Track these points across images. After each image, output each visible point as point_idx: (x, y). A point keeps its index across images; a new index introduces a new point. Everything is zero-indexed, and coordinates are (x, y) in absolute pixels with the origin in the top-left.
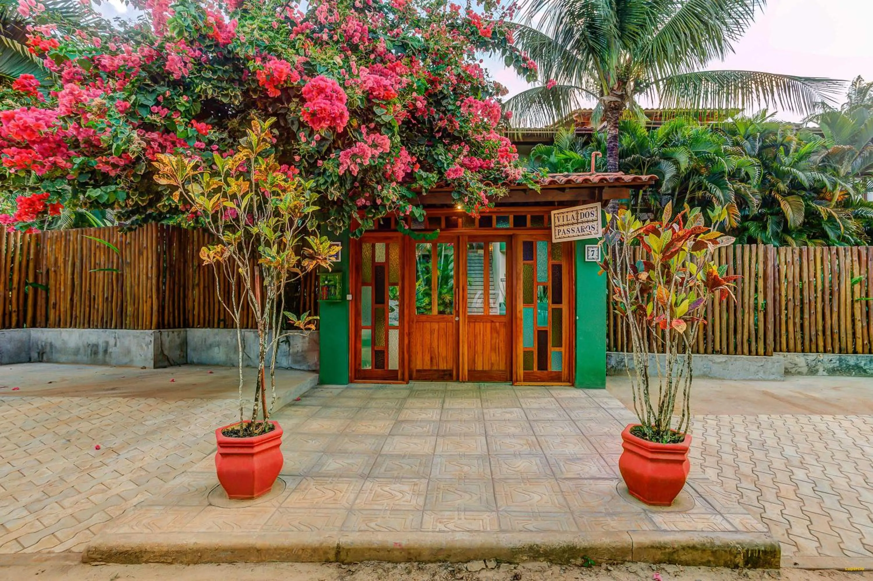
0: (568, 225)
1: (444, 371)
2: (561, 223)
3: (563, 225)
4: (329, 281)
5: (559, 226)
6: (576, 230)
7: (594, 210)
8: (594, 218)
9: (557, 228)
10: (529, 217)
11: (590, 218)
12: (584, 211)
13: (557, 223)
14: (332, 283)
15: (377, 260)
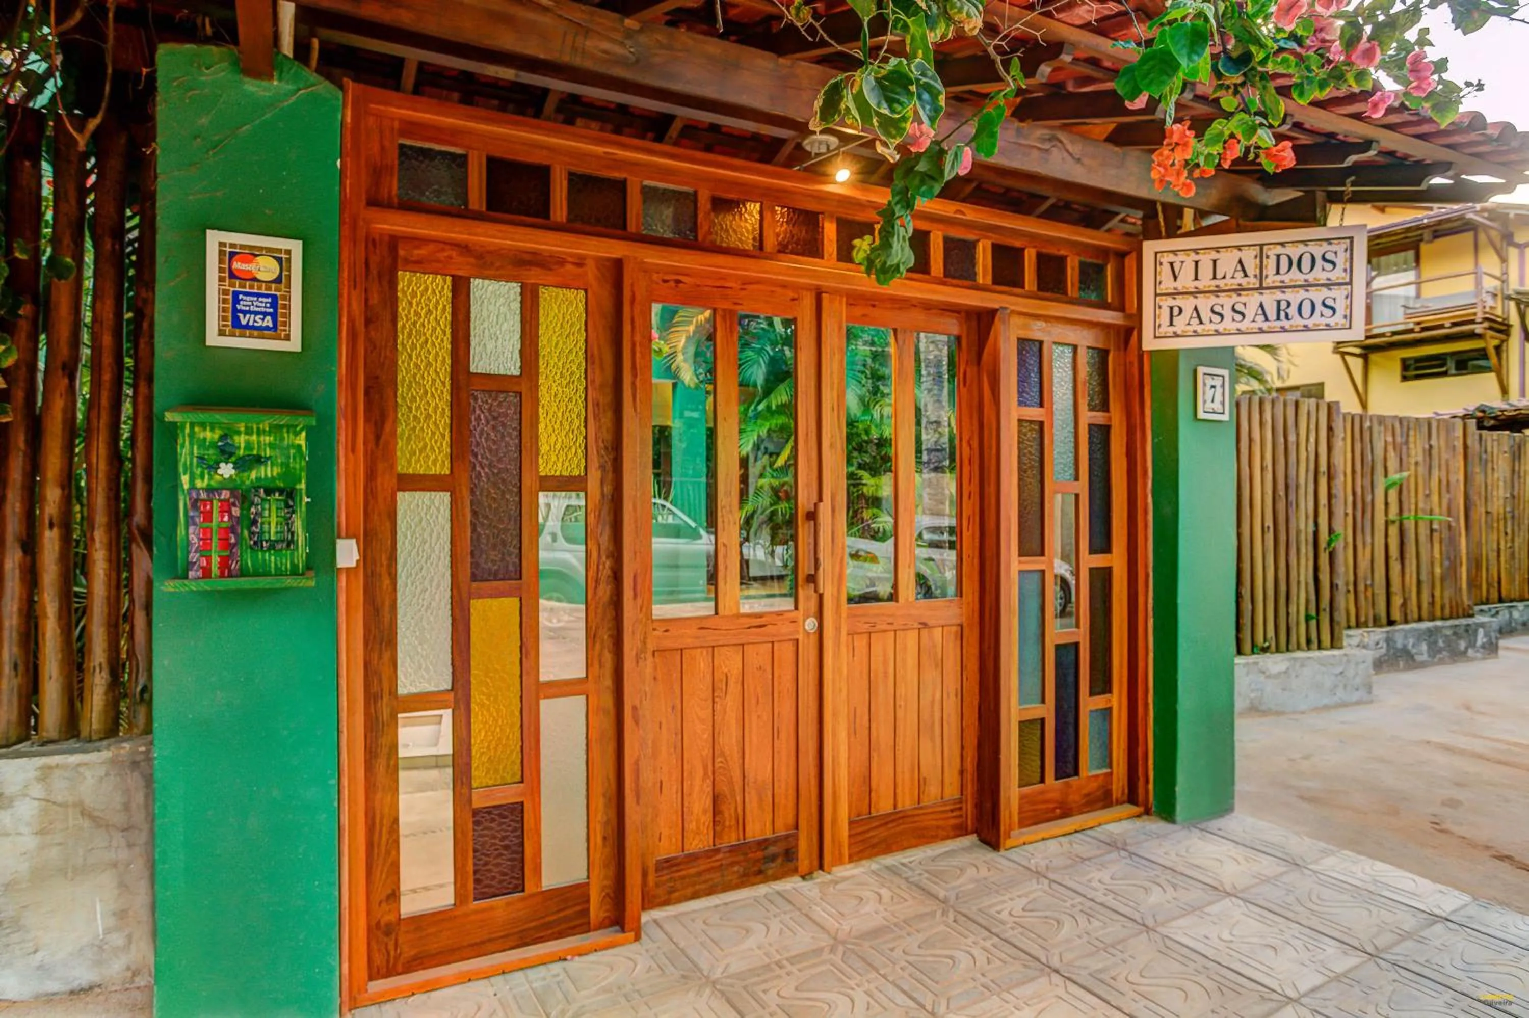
0: (1217, 292)
1: (763, 844)
2: (1186, 281)
3: (1196, 293)
4: (245, 463)
5: (1174, 295)
6: (1250, 312)
7: (1341, 247)
8: (1338, 274)
9: (1167, 302)
10: (1030, 256)
11: (1319, 275)
12: (1294, 252)
13: (1168, 284)
14: (266, 472)
15: (478, 365)
